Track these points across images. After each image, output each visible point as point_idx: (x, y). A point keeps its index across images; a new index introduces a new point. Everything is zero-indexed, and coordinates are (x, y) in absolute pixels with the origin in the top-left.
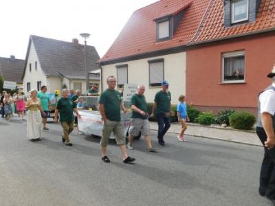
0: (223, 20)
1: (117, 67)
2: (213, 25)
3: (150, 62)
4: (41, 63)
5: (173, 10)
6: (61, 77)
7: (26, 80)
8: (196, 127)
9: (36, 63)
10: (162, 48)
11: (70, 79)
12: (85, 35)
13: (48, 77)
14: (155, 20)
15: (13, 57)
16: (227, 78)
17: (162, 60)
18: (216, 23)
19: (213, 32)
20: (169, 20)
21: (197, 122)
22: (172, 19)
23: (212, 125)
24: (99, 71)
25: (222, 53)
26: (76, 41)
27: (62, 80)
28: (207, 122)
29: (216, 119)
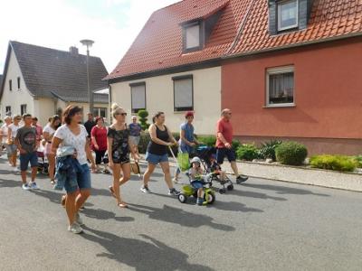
0: (267, 26)
1: (131, 85)
2: (255, 32)
3: (175, 79)
4: (25, 79)
5: (204, 11)
6: (55, 98)
7: (4, 103)
9: (19, 79)
10: (190, 61)
11: (66, 101)
12: (88, 42)
13: (36, 98)
14: (180, 24)
16: (273, 100)
17: (191, 77)
18: (259, 30)
19: (255, 41)
20: (199, 24)
22: (204, 23)
23: (254, 161)
24: (106, 91)
25: (266, 69)
26: (74, 50)
27: (56, 103)
29: (259, 153)
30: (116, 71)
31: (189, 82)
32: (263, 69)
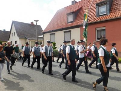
0: (96, 14)
1: (50, 34)
2: (91, 16)
3: (64, 32)
5: (75, 9)
6: (26, 39)
7: (10, 40)
9: (15, 33)
10: (70, 26)
11: (29, 40)
12: (36, 21)
13: (20, 39)
14: (66, 14)
16: (98, 39)
17: (70, 31)
19: (91, 19)
22: (74, 13)
24: (42, 36)
26: (32, 23)
27: (26, 40)
30: (45, 30)
31: (69, 33)
32: (95, 28)
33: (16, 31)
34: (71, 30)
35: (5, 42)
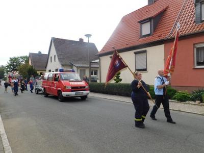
1: (111, 57)
2: (186, 23)
3: (136, 53)
4: (58, 56)
5: (153, 13)
6: (72, 65)
7: (48, 68)
8: (174, 103)
9: (55, 56)
10: (145, 42)
11: (77, 67)
13: (63, 66)
14: (138, 22)
15: (40, 53)
16: (199, 64)
17: (145, 52)
19: (186, 28)
20: (150, 21)
21: (174, 99)
22: (153, 20)
23: (187, 102)
25: (194, 44)
27: (72, 67)
28: (183, 99)
29: (191, 97)
30: (103, 50)
31: (144, 54)
32: (192, 44)
33: (57, 53)
34: (147, 49)
35: (41, 72)
